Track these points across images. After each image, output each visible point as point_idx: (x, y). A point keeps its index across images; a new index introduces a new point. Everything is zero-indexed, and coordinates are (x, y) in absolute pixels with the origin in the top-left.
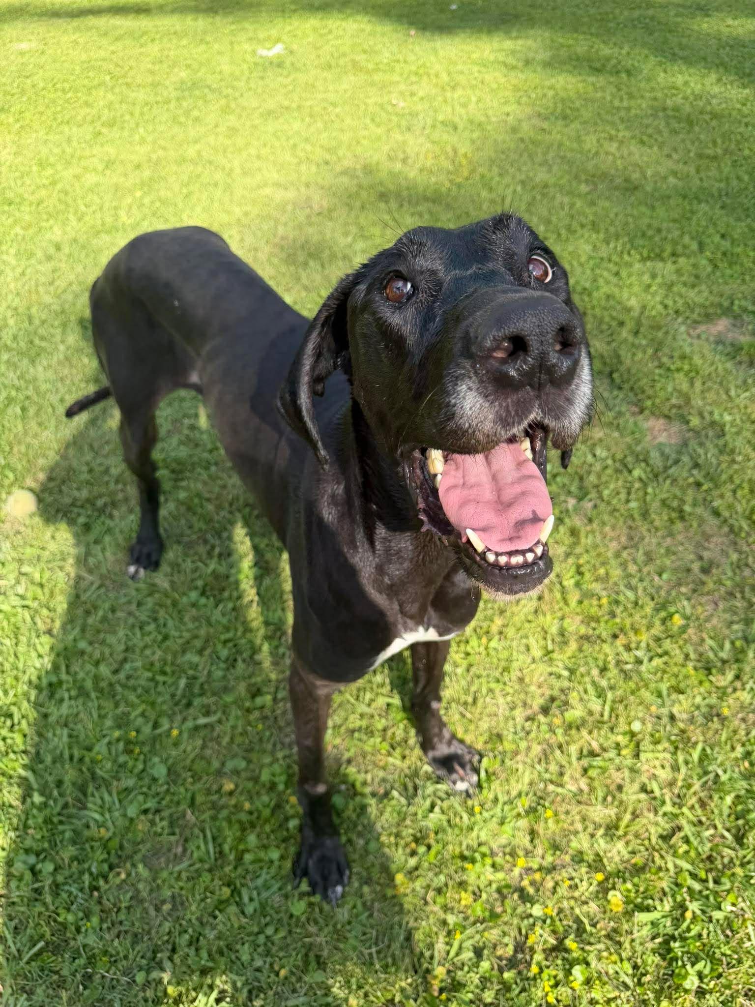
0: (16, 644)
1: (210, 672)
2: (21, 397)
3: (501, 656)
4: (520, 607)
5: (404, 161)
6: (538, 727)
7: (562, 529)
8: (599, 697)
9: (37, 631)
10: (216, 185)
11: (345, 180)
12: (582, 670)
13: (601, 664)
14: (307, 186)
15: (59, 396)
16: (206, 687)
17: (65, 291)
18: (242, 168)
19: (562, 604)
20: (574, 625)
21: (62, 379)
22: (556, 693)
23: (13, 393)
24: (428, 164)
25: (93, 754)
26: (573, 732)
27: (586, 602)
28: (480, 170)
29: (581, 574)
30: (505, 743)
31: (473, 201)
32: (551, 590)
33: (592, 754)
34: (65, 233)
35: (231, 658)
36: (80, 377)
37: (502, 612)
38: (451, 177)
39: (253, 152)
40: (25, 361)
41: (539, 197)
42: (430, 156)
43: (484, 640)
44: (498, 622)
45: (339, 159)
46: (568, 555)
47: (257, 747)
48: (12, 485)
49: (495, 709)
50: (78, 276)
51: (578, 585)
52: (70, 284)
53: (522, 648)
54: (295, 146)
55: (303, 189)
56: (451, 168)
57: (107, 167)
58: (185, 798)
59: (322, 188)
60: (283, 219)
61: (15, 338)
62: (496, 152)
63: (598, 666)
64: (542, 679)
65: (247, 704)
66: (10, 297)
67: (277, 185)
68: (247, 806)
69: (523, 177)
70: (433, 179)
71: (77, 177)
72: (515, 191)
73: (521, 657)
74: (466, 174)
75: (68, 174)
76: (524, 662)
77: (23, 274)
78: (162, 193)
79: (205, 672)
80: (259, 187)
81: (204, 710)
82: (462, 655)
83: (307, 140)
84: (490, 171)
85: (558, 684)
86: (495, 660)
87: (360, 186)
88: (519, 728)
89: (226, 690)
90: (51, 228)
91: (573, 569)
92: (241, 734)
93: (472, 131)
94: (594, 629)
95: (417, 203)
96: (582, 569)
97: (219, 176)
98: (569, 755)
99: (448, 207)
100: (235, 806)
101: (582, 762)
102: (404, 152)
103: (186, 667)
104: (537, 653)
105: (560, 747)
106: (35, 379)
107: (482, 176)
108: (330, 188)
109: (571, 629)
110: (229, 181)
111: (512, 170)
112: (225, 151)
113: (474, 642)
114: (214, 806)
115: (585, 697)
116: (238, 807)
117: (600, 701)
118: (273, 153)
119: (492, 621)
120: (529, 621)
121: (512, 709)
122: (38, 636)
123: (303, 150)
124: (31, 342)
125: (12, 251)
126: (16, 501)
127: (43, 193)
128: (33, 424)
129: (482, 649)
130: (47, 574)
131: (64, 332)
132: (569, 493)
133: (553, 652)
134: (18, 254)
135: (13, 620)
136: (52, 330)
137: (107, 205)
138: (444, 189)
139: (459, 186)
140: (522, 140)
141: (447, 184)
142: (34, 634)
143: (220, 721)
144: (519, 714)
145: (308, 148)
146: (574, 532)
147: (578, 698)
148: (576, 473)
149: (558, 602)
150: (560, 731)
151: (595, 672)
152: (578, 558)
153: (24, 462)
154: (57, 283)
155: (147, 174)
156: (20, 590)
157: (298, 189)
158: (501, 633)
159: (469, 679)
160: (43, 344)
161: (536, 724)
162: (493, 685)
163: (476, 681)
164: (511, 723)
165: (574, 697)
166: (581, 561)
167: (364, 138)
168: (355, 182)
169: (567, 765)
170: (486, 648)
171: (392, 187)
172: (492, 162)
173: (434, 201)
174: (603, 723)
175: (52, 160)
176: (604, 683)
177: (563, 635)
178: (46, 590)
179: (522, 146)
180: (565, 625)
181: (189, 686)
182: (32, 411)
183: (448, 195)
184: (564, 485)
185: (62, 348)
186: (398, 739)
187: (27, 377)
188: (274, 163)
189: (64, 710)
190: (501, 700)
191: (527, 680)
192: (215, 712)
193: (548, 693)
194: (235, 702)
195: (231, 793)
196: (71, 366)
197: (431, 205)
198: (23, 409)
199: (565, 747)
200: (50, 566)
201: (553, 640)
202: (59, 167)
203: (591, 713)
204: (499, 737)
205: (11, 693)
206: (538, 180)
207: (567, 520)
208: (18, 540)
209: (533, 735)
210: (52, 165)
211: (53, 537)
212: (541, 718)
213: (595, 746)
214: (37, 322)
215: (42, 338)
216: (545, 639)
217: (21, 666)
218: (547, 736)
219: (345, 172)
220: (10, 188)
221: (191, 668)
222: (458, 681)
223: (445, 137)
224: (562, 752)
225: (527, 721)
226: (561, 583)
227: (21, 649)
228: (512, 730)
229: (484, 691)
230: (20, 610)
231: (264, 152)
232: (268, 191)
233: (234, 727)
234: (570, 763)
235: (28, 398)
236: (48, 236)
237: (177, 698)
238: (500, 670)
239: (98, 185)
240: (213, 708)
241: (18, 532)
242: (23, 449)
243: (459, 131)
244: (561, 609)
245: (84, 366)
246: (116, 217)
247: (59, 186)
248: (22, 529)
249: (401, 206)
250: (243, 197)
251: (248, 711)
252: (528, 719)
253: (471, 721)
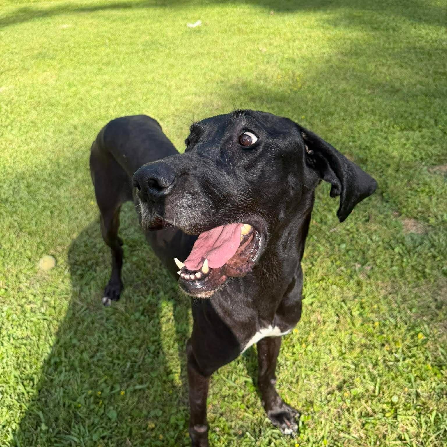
0: (39, 340)
1: (144, 359)
2: (51, 206)
3: (314, 356)
4: (325, 327)
5: (265, 80)
6: (335, 398)
7: (352, 281)
8: (372, 381)
9: (51, 333)
10: (161, 94)
11: (232, 91)
12: (363, 365)
13: (374, 361)
14: (211, 94)
15: (72, 205)
16: (141, 367)
17: (78, 150)
18: (176, 85)
19: (351, 325)
20: (358, 338)
21: (74, 197)
22: (347, 378)
23: (47, 204)
24: (279, 81)
25: (76, 403)
26: (356, 401)
27: (365, 325)
28: (308, 83)
29: (363, 308)
30: (315, 407)
31: (303, 100)
32: (345, 317)
33: (368, 415)
34: (80, 120)
35: (157, 351)
36: (84, 195)
37: (315, 329)
38: (291, 87)
39: (182, 77)
40: (55, 187)
41: (340, 97)
42: (280, 76)
43: (304, 345)
44: (313, 335)
45: (229, 80)
46: (355, 297)
47: (169, 403)
48: (42, 253)
49: (309, 386)
50: (85, 142)
51: (361, 314)
52: (81, 147)
53: (327, 351)
54: (205, 73)
55: (208, 96)
56: (291, 82)
57: (104, 86)
58: (126, 431)
59: (219, 95)
60: (197, 112)
61: (50, 175)
62: (317, 73)
63: (372, 363)
64: (339, 370)
65: (164, 378)
66: (49, 153)
67: (195, 94)
68: (161, 437)
69: (332, 86)
70: (281, 89)
71: (88, 91)
72: (327, 94)
73: (326, 356)
74: (299, 86)
75: (83, 90)
76: (328, 360)
77: (56, 142)
78: (133, 99)
79: (141, 359)
80: (185, 95)
81: (139, 381)
82: (291, 354)
83: (212, 70)
84: (313, 83)
85: (347, 373)
86: (310, 358)
87: (240, 94)
88: (324, 398)
89: (153, 370)
90: (73, 118)
91: (359, 305)
92: (160, 395)
93: (304, 63)
94: (370, 341)
95: (271, 102)
96: (364, 305)
97: (163, 90)
98: (353, 416)
99: (289, 104)
100: (155, 437)
101: (361, 420)
102: (265, 75)
103: (131, 355)
104: (336, 354)
105: (348, 410)
106: (59, 197)
107: (309, 87)
108: (223, 95)
109: (356, 341)
110: (169, 92)
111: (326, 83)
112: (167, 77)
113: (298, 347)
114: (143, 437)
115: (364, 381)
116: (156, 437)
117: (373, 383)
118: (193, 77)
119: (309, 334)
120: (332, 335)
121: (320, 387)
122: (51, 336)
123: (210, 76)
124: (58, 177)
125: (52, 130)
126: (44, 261)
127: (70, 100)
128: (56, 221)
129: (302, 351)
130: (57, 303)
131: (76, 172)
132: (356, 261)
133: (345, 353)
134: (54, 132)
135: (38, 326)
136: (70, 171)
137: (103, 105)
138: (287, 94)
139: (295, 92)
140: (332, 67)
141: (289, 92)
142: (48, 335)
143: (148, 388)
144: (324, 390)
145: (212, 74)
146: (359, 283)
147: (360, 382)
148: (361, 249)
149: (349, 324)
150: (348, 401)
151: (370, 366)
152: (362, 299)
153: (50, 241)
154: (74, 146)
155: (125, 89)
156: (43, 310)
157: (206, 96)
158: (314, 342)
159: (294, 368)
160: (65, 178)
161: (334, 396)
162: (309, 373)
163: (299, 370)
164: (319, 395)
165: (357, 381)
166: (363, 301)
167: (243, 68)
168: (237, 91)
169: (352, 422)
170: (305, 350)
171: (257, 94)
172: (315, 79)
173: (281, 101)
174: (375, 396)
175: (75, 83)
176: (375, 372)
177: (352, 344)
178: (57, 310)
179: (332, 70)
180: (353, 338)
181: (132, 367)
182: (56, 213)
183: (289, 97)
184: (354, 256)
185: (74, 180)
186: (251, 402)
187: (55, 195)
188: (193, 83)
189: (62, 377)
190: (313, 382)
191: (329, 370)
192: (146, 383)
193: (342, 378)
194: (157, 377)
195: (153, 429)
196: (79, 190)
197: (279, 103)
198: (52, 212)
199: (351, 410)
200: (60, 297)
201: (345, 347)
202: (79, 87)
203: (367, 390)
204: (312, 403)
205: (34, 367)
206: (340, 87)
207: (355, 277)
208: (44, 283)
209: (332, 403)
210: (75, 86)
211: (63, 281)
212: (337, 392)
213: (370, 410)
214: (62, 167)
215: (64, 175)
216: (341, 346)
217: (40, 352)
218: (341, 404)
219: (231, 87)
220: (53, 97)
221: (133, 356)
222: (287, 369)
223: (288, 66)
224: (349, 414)
225: (328, 394)
226: (351, 313)
227: (41, 342)
228: (320, 399)
229: (303, 376)
230: (42, 321)
231: (188, 77)
232: (189, 97)
233: (156, 391)
234: (354, 421)
235: (54, 206)
236: (71, 121)
237: (125, 373)
238: (313, 364)
239: (98, 95)
240: (145, 380)
241: (44, 279)
242: (50, 234)
243: (296, 63)
244: (350, 328)
245: (86, 190)
246: (107, 112)
247: (78, 96)
248: (47, 277)
249: (262, 104)
250: (176, 101)
251: (165, 382)
252: (330, 393)
253: (295, 393)
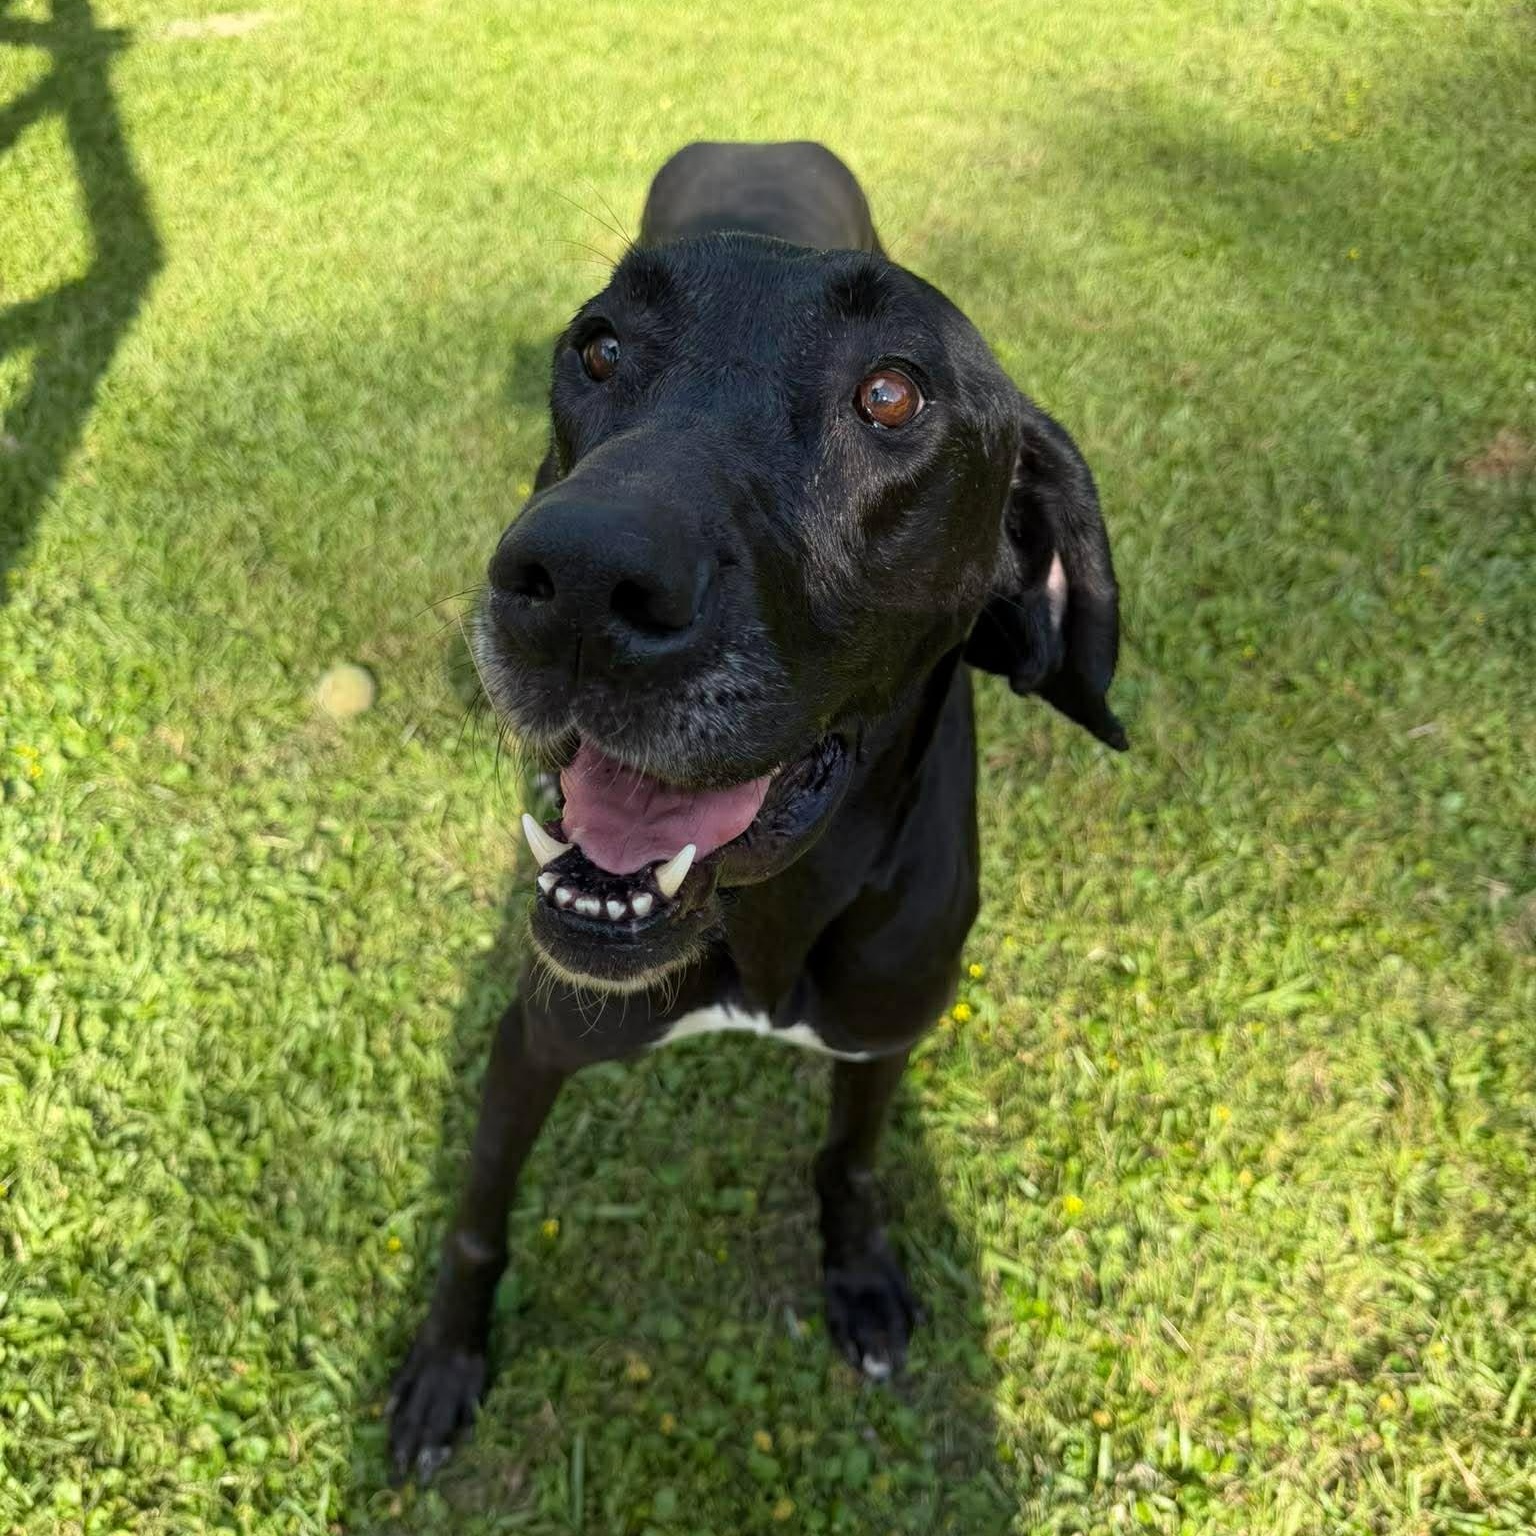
0: (284, 972)
1: (640, 1112)
2: (381, 480)
5: (1220, 85)
7: (1467, 953)
8: (1499, 1369)
9: (327, 952)
10: (820, 99)
11: (1087, 112)
12: (1466, 1293)
13: (1513, 1287)
14: (1006, 118)
15: (451, 490)
16: (628, 1141)
17: (496, 282)
18: (878, 70)
19: (1441, 1128)
20: (1462, 1183)
21: (462, 458)
22: (1394, 1333)
23: (368, 471)
24: (1271, 95)
25: (382, 1232)
26: (1424, 1439)
27: (1500, 1137)
28: (1385, 119)
29: (1498, 1066)
30: (1257, 1426)
31: (1361, 186)
32: (1422, 1094)
34: (514, 167)
35: (688, 1090)
36: (496, 456)
37: (1298, 1120)
38: (1317, 128)
39: (905, 39)
40: (400, 411)
41: (1512, 190)
42: (1278, 78)
44: (1285, 1140)
45: (1081, 69)
46: (1472, 1014)
47: (710, 1299)
48: (333, 651)
49: (1245, 1339)
50: (525, 254)
51: (1486, 1089)
52: (507, 269)
53: (1331, 1214)
54: (993, 34)
55: (995, 126)
56: (1320, 108)
57: (616, 45)
58: (545, 1374)
59: (1036, 125)
60: (944, 184)
61: (389, 362)
62: (1427, 82)
63: (1506, 1294)
64: (1366, 1293)
65: (705, 1199)
66: (393, 281)
67: (945, 111)
68: (668, 1423)
69: (1483, 143)
70: (1279, 130)
71: (556, 60)
72: (1459, 171)
73: (1325, 1233)
74: (1352, 124)
75: (538, 51)
76: (1330, 1246)
77: (424, 239)
78: (712, 106)
79: (632, 1108)
80: (905, 112)
81: (615, 1191)
82: (1188, 1200)
83: (1019, 24)
84: (1408, 122)
85: (1402, 1315)
87: (1117, 131)
88: (1294, 1395)
89: (667, 1156)
90: (490, 155)
92: (681, 1263)
93: (1380, 34)
94: (1511, 1204)
95: (1235, 178)
96: (1504, 1056)
97: (829, 82)
98: (1404, 1490)
99: (1302, 192)
100: (644, 1416)
101: (1434, 1516)
102: (1223, 66)
103: (597, 1088)
104: (1364, 1230)
106: (411, 449)
107: (1390, 133)
108: (1053, 126)
109: (1450, 1192)
110: (848, 94)
111: (1456, 126)
112: (848, 34)
113: (1221, 1175)
114: (600, 1406)
115: (1465, 1362)
117: (1501, 1380)
118: (946, 46)
119: (1271, 1136)
121: (1285, 1349)
122: (326, 965)
123: (1010, 45)
124: (417, 375)
125: (413, 192)
126: (336, 687)
127: (487, 85)
128: (393, 538)
129: (1236, 1195)
130: (367, 841)
131: (481, 365)
132: (1496, 870)
133: (1403, 1236)
134: (422, 200)
135: (286, 921)
136: (460, 358)
137: (601, 123)
138: (1297, 153)
139: (1333, 149)
140: (1491, 62)
141: (1307, 143)
142: (319, 959)
143: (641, 1221)
144: (1300, 1362)
145: (1020, 40)
146: (1493, 964)
147: (1447, 1358)
148: (1520, 826)
150: (1390, 1428)
151: (1498, 1308)
152: (1496, 1029)
153: (364, 610)
154: (484, 265)
155: (689, 64)
156: (311, 863)
157: (985, 124)
160: (440, 382)
161: (1337, 1396)
162: (1249, 1285)
163: (1212, 1268)
165: (1436, 1354)
166: (1503, 1036)
167: (1140, 29)
168: (1107, 120)
169: (1397, 1513)
170: (1247, 1196)
171: (1183, 137)
172: (1415, 104)
173: (1272, 178)
174: (1497, 1431)
175: (516, 22)
176: (1516, 1339)
178: (359, 873)
179: (1490, 74)
180: (1442, 1180)
181: (596, 1130)
182: (394, 513)
183: (1306, 166)
184: (1488, 850)
185: (472, 394)
186: (1013, 1355)
187: (400, 442)
188: (945, 66)
189: (346, 1130)
190: (1263, 1323)
191: (1330, 1290)
192: (634, 1201)
193: (1377, 1329)
194: (681, 1189)
195: (640, 1386)
196: (484, 434)
197: (1264, 184)
198: (381, 505)
199: (1397, 1468)
200: (377, 824)
201: (1407, 1210)
202: (527, 38)
204: (1246, 1408)
205: (256, 1069)
206: (1515, 152)
207: (1483, 934)
208: (326, 764)
209: (1324, 1420)
210: (514, 33)
211: (391, 769)
213: (1472, 1482)
214: (433, 336)
215: (439, 370)
216: (1388, 1201)
217: (283, 1018)
218: (1358, 1432)
219: (1087, 98)
220: (430, 70)
221: (604, 1094)
223: (1318, 41)
224: (1390, 1480)
225: (1315, 1384)
226: (1446, 1080)
227: (290, 983)
228: (1278, 1397)
229: (1226, 1293)
230: (303, 904)
231: (926, 41)
232: (923, 122)
233: (670, 1244)
234: (1404, 1510)
235: (392, 484)
236: (484, 168)
237: (567, 1151)
238: (1271, 1251)
239: (592, 78)
240: (633, 1191)
241: (328, 747)
242: (366, 584)
243: (1350, 31)
244: (1438, 1140)
245: (508, 437)
246: (616, 144)
247: (520, 75)
248: (337, 742)
249: (1199, 180)
250: (871, 130)
251: (705, 1214)
253: (1183, 1355)
